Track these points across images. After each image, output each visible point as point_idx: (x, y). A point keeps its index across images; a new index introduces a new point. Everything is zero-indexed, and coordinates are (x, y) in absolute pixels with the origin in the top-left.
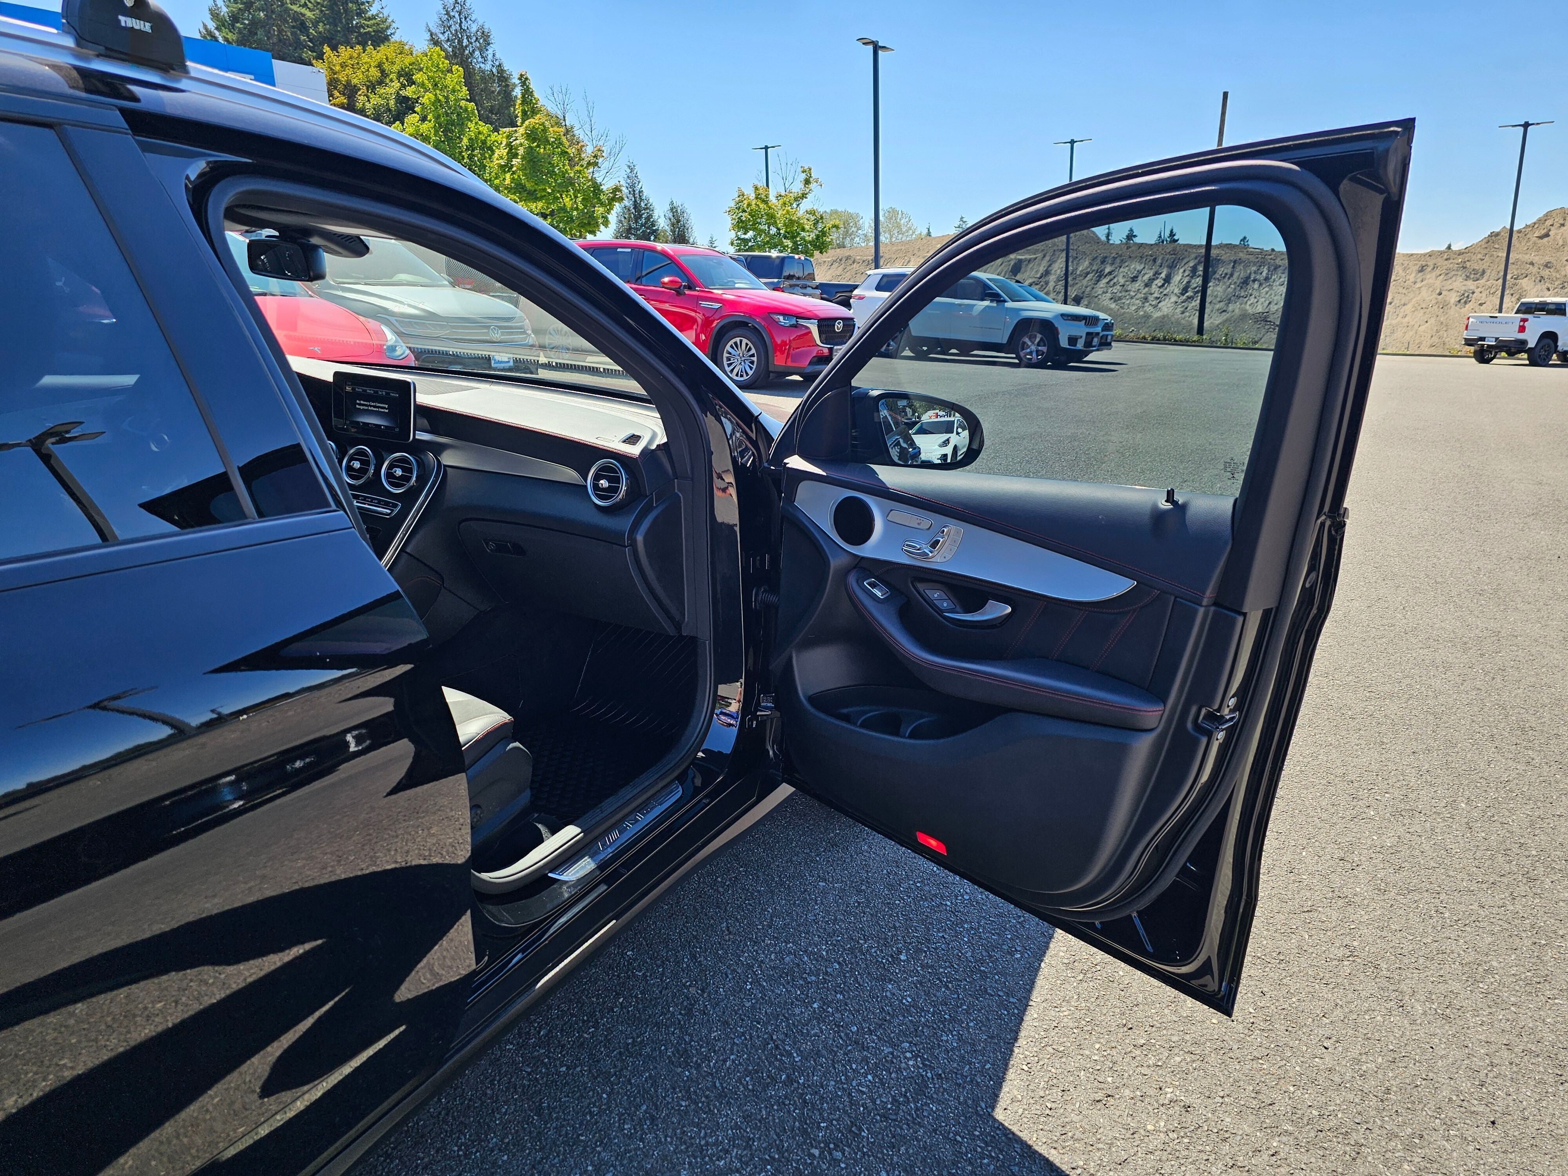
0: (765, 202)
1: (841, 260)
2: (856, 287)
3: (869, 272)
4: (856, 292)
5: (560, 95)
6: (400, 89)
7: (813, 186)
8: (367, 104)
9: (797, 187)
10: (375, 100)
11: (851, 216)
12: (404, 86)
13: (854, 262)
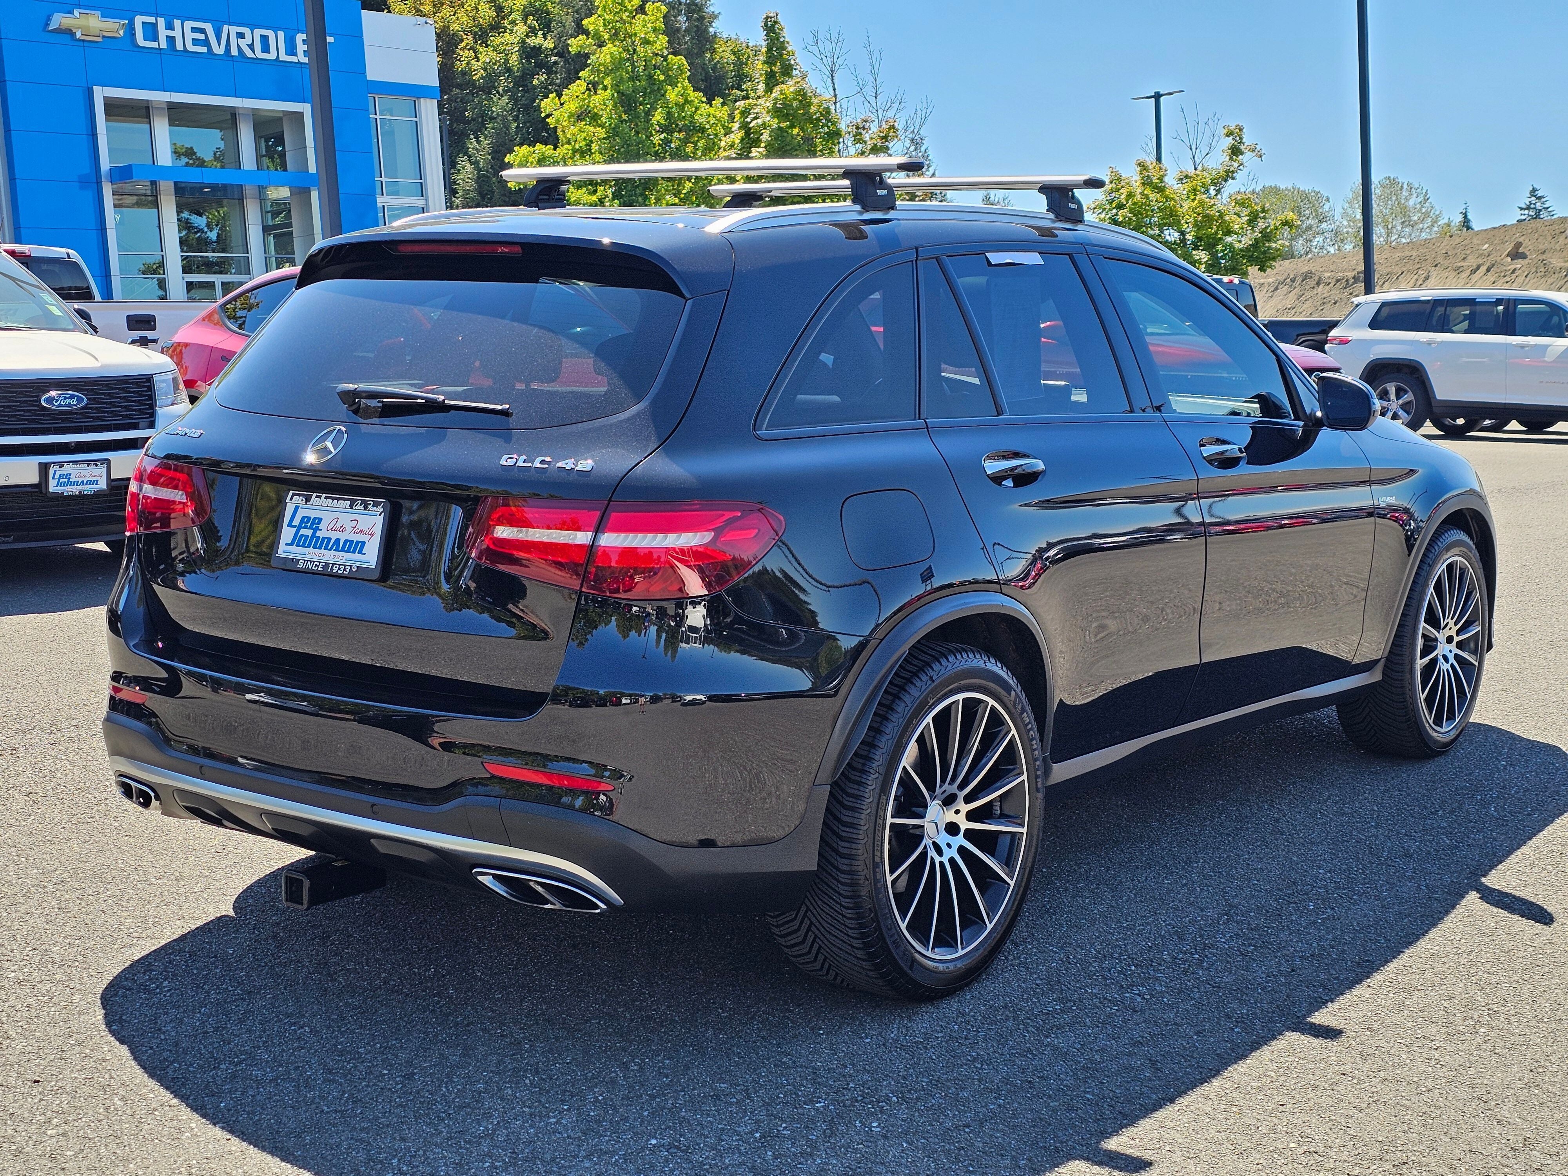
0: (1161, 190)
1: (1293, 281)
2: (1334, 324)
3: (1356, 300)
4: (1334, 333)
5: (827, 43)
6: (527, 36)
7: (1247, 157)
8: (473, 62)
9: (1218, 160)
10: (487, 55)
11: (1305, 196)
12: (533, 31)
13: (1318, 284)
